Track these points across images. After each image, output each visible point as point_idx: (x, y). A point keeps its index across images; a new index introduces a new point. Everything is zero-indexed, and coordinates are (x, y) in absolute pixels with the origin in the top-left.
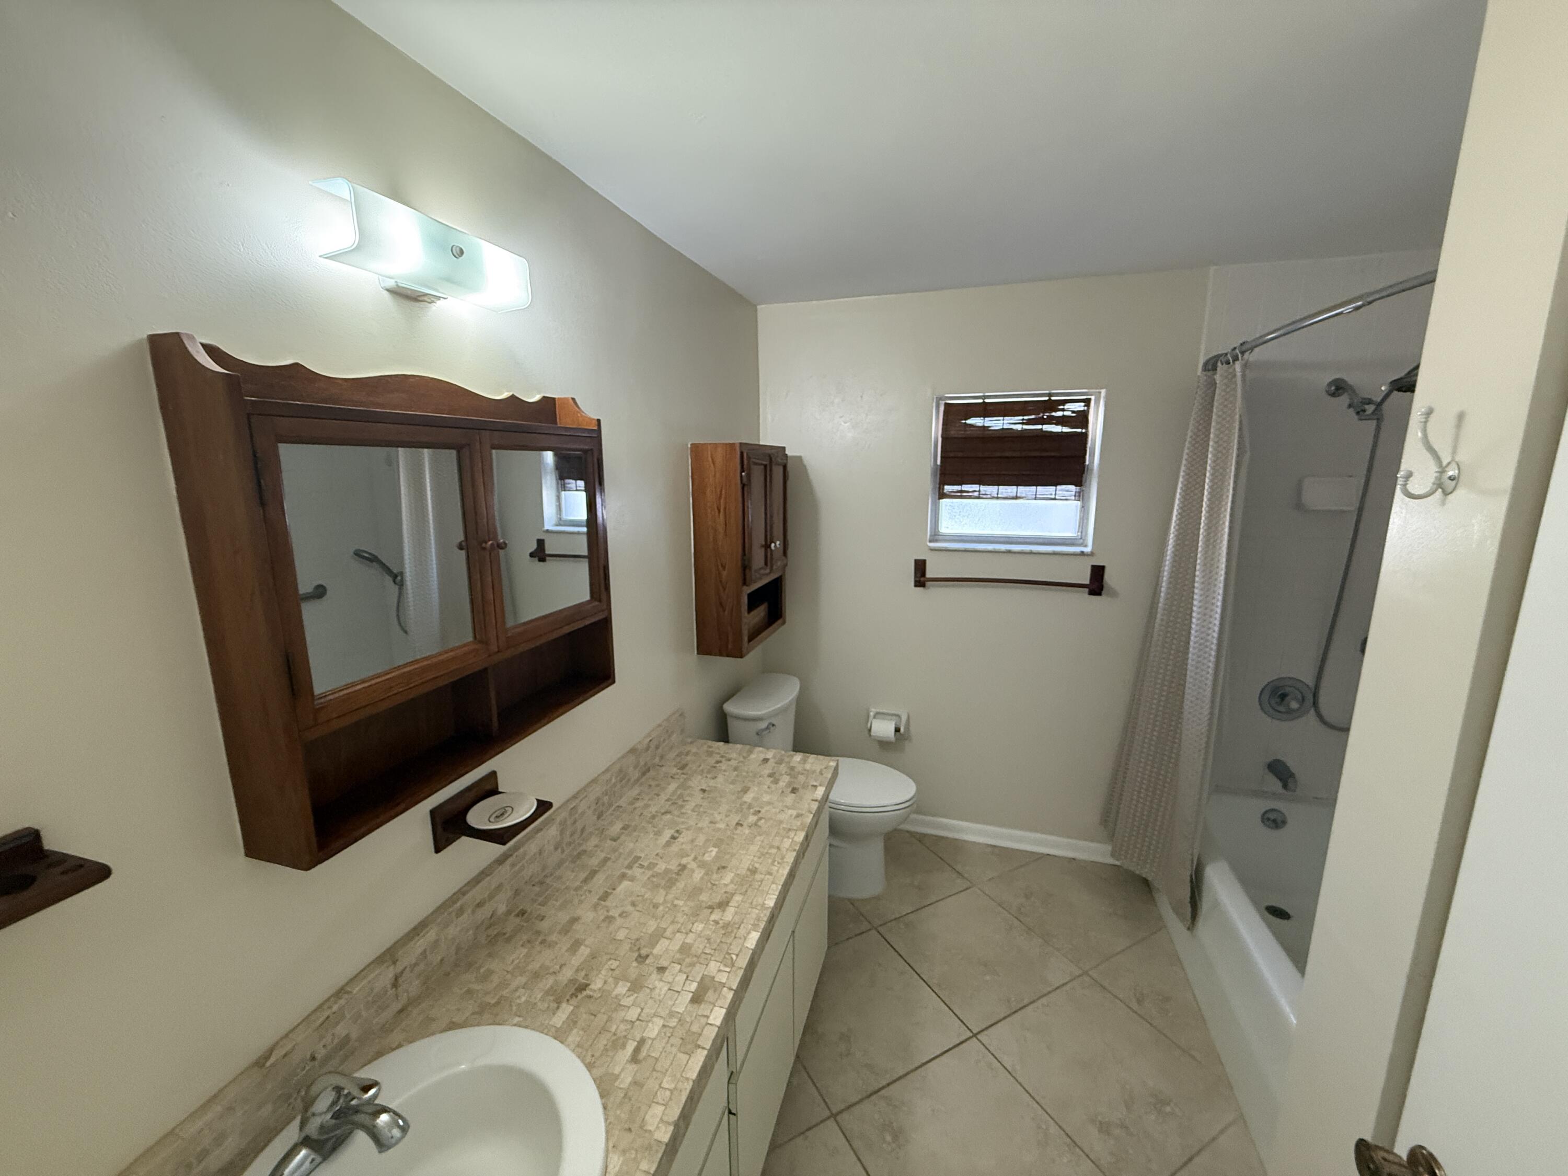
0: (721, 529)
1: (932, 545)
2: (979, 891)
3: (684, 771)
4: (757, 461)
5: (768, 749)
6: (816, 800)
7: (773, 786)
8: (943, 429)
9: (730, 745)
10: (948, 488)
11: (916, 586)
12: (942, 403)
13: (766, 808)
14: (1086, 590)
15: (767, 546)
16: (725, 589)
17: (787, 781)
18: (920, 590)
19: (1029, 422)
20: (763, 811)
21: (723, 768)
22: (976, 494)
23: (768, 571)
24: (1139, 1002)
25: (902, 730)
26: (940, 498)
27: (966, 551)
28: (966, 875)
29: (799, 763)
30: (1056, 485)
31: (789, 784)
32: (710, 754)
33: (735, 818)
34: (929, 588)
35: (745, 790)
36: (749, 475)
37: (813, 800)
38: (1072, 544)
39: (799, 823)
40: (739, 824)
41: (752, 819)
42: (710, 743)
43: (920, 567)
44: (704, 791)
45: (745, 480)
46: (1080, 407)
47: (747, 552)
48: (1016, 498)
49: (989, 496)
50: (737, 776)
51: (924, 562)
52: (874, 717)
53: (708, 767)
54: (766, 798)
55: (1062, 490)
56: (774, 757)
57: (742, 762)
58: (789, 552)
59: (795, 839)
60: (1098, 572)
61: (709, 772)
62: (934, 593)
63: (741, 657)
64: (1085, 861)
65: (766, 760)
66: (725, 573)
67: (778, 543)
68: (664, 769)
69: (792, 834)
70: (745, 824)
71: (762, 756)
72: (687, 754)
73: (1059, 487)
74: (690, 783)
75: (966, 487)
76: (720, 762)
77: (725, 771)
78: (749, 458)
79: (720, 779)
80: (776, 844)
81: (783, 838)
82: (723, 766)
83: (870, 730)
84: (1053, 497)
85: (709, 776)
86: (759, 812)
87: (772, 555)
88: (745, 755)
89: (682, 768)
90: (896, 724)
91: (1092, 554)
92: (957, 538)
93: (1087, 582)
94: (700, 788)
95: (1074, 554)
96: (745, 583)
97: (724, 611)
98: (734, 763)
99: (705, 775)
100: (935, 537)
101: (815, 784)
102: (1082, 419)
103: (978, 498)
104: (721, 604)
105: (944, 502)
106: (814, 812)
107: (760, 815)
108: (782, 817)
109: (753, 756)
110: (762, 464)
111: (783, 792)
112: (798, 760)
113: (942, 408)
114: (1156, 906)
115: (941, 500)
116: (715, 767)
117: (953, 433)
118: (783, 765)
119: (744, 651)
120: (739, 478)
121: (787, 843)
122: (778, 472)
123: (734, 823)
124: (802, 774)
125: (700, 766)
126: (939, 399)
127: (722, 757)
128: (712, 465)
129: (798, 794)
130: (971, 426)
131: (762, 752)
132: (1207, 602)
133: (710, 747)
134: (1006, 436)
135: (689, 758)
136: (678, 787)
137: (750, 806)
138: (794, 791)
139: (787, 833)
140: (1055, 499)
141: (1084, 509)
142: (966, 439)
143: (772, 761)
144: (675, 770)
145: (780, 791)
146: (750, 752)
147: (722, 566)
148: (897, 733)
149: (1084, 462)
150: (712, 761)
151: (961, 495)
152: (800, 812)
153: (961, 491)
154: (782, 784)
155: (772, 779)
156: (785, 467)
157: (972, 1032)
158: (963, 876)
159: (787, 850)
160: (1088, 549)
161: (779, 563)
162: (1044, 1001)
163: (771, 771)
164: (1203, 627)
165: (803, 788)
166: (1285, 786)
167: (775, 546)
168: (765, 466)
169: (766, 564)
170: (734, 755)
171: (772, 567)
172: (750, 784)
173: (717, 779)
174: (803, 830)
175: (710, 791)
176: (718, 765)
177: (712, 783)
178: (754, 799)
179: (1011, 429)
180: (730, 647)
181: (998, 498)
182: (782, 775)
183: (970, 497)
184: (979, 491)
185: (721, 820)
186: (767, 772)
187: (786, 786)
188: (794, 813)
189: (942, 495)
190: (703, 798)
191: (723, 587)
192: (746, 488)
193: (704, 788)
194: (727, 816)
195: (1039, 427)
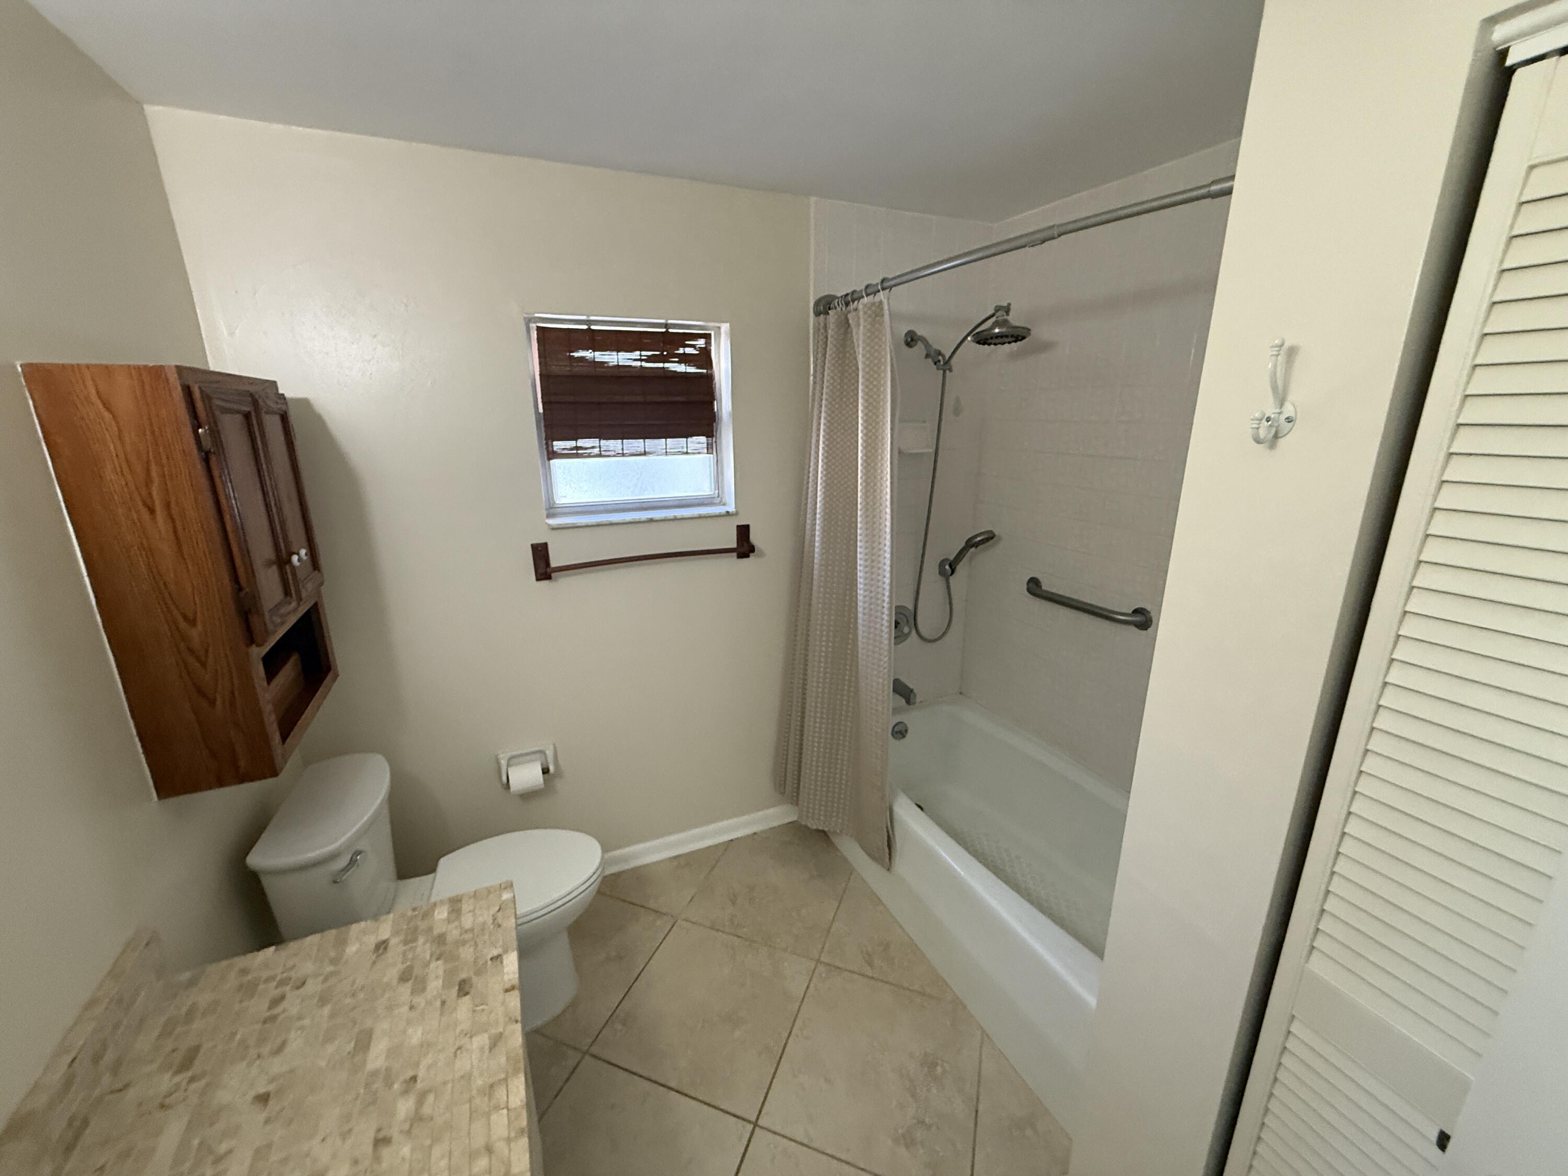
0: (166, 548)
1: (553, 522)
2: (685, 924)
3: (197, 1068)
4: (228, 405)
5: (376, 917)
6: (513, 988)
7: (420, 1001)
8: (540, 364)
9: (293, 946)
10: (558, 445)
11: (538, 579)
12: (533, 326)
13: (425, 1062)
14: (735, 554)
15: (282, 561)
16: (204, 665)
17: (441, 972)
18: (545, 583)
19: (650, 359)
20: (421, 1073)
21: (294, 1011)
22: (596, 451)
23: (294, 604)
24: (870, 964)
25: (552, 769)
26: (549, 459)
27: (599, 525)
28: (664, 910)
29: (449, 921)
30: (687, 436)
31: (449, 974)
32: (249, 990)
33: (365, 1131)
34: (556, 580)
35: (364, 1042)
36: (215, 433)
37: (507, 991)
38: (711, 504)
39: (503, 1060)
40: (381, 1142)
41: (405, 1107)
42: (242, 962)
43: (540, 553)
44: (263, 1099)
45: (207, 443)
46: (701, 342)
47: (243, 581)
48: (645, 453)
49: (612, 453)
50: (332, 1016)
51: (545, 546)
52: (508, 766)
53: (258, 1027)
54: (416, 1035)
55: (692, 442)
56: (396, 933)
57: (332, 974)
58: (323, 561)
59: (512, 1105)
60: (743, 532)
61: (262, 1040)
62: (563, 585)
63: (275, 774)
64: (763, 832)
65: (383, 946)
66: (195, 634)
67: (303, 552)
68: (132, 1094)
69: (501, 1093)
70: (395, 1133)
71: (371, 941)
72: (190, 1015)
73: (689, 439)
74: (223, 1096)
75: (581, 443)
76: (283, 997)
77: (300, 1018)
78: (206, 398)
79: (296, 1041)
80: (479, 1141)
81: (488, 1115)
82: (292, 1007)
83: (507, 785)
84: (685, 450)
85: (266, 1050)
86: (414, 1079)
87: (294, 575)
88: (332, 954)
89: (186, 1063)
90: (542, 765)
91: (737, 514)
92: (579, 509)
93: (734, 545)
94: (252, 1094)
95: (719, 516)
96: (251, 639)
97: (213, 703)
98: (312, 987)
99: (253, 1052)
100: (552, 510)
101: (495, 952)
102: (704, 358)
103: (600, 455)
104: (200, 691)
105: (555, 462)
106: (519, 1018)
107: (419, 1085)
108: (463, 1064)
109: (352, 949)
110: (238, 412)
111: (443, 1003)
112: (445, 915)
113: (534, 335)
114: (838, 850)
115: (552, 462)
116: (273, 1018)
117: (555, 369)
118: (421, 940)
119: (278, 760)
120: (192, 441)
121: (500, 1123)
122: (273, 425)
123: (368, 1148)
124: (464, 943)
125: (234, 1034)
126: (528, 321)
127: (282, 983)
128: (106, 414)
129: (472, 992)
130: (582, 359)
131: (364, 932)
132: (873, 555)
133: (244, 972)
134: (621, 374)
135: (197, 1025)
136: (190, 1128)
137: (388, 1077)
138: (464, 989)
139: (490, 1097)
140: (687, 453)
141: (718, 462)
142: (573, 377)
143: (394, 941)
144: (166, 1081)
145: (438, 1003)
146: (342, 943)
147: (185, 618)
148: (546, 775)
149: (714, 409)
150: (258, 1006)
151: (576, 453)
152: (493, 1031)
153: (577, 448)
154: (435, 985)
155: (409, 985)
156: (284, 418)
157: (749, 1122)
158: (661, 913)
159: (509, 1140)
160: (732, 508)
161: (310, 586)
162: (799, 1023)
163: (401, 967)
164: (872, 579)
165: (478, 973)
166: (908, 702)
167: (299, 560)
168: (247, 416)
169: (287, 592)
170: (308, 967)
171: (298, 592)
172: (369, 1023)
173: (288, 1049)
174: (516, 1072)
175: (280, 1091)
176: (276, 1011)
177: (277, 1066)
178: (392, 1052)
179: (630, 366)
180: (242, 763)
181: (623, 455)
182: (427, 965)
183: (589, 456)
184: (600, 447)
185: (334, 1156)
186: (393, 974)
187: (444, 987)
188: (482, 1040)
189: (552, 455)
190: (267, 1121)
191: (198, 659)
192: (213, 460)
193: (262, 1090)
194: (345, 1135)
195: (661, 365)
